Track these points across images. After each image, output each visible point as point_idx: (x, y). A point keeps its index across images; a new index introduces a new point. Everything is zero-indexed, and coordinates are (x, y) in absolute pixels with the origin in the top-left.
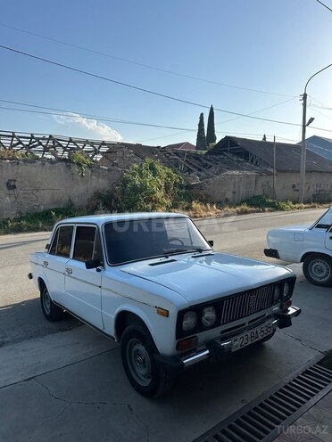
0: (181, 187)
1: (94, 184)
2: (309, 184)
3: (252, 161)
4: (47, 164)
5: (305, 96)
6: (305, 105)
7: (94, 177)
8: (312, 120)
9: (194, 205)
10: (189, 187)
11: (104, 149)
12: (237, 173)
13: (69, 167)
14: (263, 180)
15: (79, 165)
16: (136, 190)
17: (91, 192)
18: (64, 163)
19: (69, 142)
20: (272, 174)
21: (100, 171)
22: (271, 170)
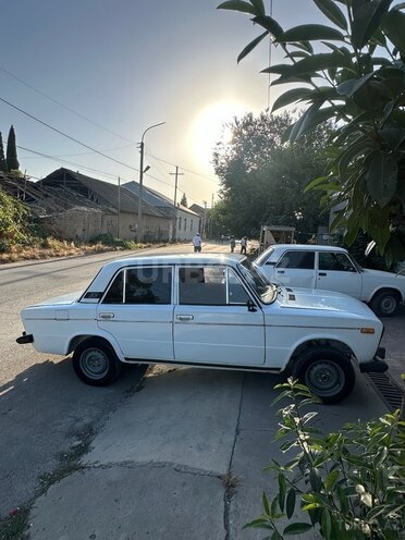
0: (30, 220)
2: (141, 226)
3: (92, 199)
5: (142, 144)
6: (142, 152)
8: (148, 168)
9: (50, 241)
10: (37, 221)
12: (86, 209)
14: (108, 218)
20: (114, 214)
22: (114, 210)
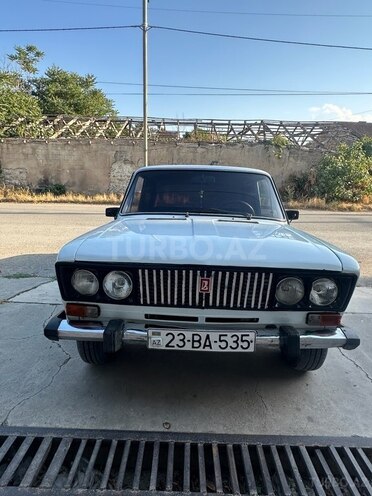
1: (291, 166)
4: (247, 147)
7: (291, 159)
11: (317, 130)
13: (267, 149)
15: (277, 146)
16: (336, 173)
17: (286, 174)
18: (263, 146)
19: (280, 126)
21: (300, 152)
